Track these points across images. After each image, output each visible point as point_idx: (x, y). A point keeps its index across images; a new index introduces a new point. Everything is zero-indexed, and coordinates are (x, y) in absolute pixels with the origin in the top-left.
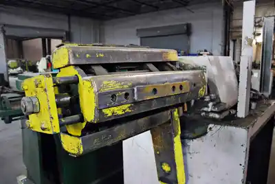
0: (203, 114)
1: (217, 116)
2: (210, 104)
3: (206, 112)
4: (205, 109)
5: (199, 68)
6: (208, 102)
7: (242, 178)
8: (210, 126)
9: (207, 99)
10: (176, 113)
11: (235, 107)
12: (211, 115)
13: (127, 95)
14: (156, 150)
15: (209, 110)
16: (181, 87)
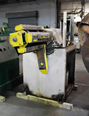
0: (52, 46)
1: (57, 46)
2: (55, 43)
3: (53, 46)
4: (53, 45)
5: (51, 32)
6: (54, 42)
7: (65, 64)
8: (55, 49)
9: (53, 41)
10: (44, 46)
11: (62, 45)
12: (55, 46)
13: (37, 37)
14: (38, 59)
15: (54, 45)
16: (47, 36)
